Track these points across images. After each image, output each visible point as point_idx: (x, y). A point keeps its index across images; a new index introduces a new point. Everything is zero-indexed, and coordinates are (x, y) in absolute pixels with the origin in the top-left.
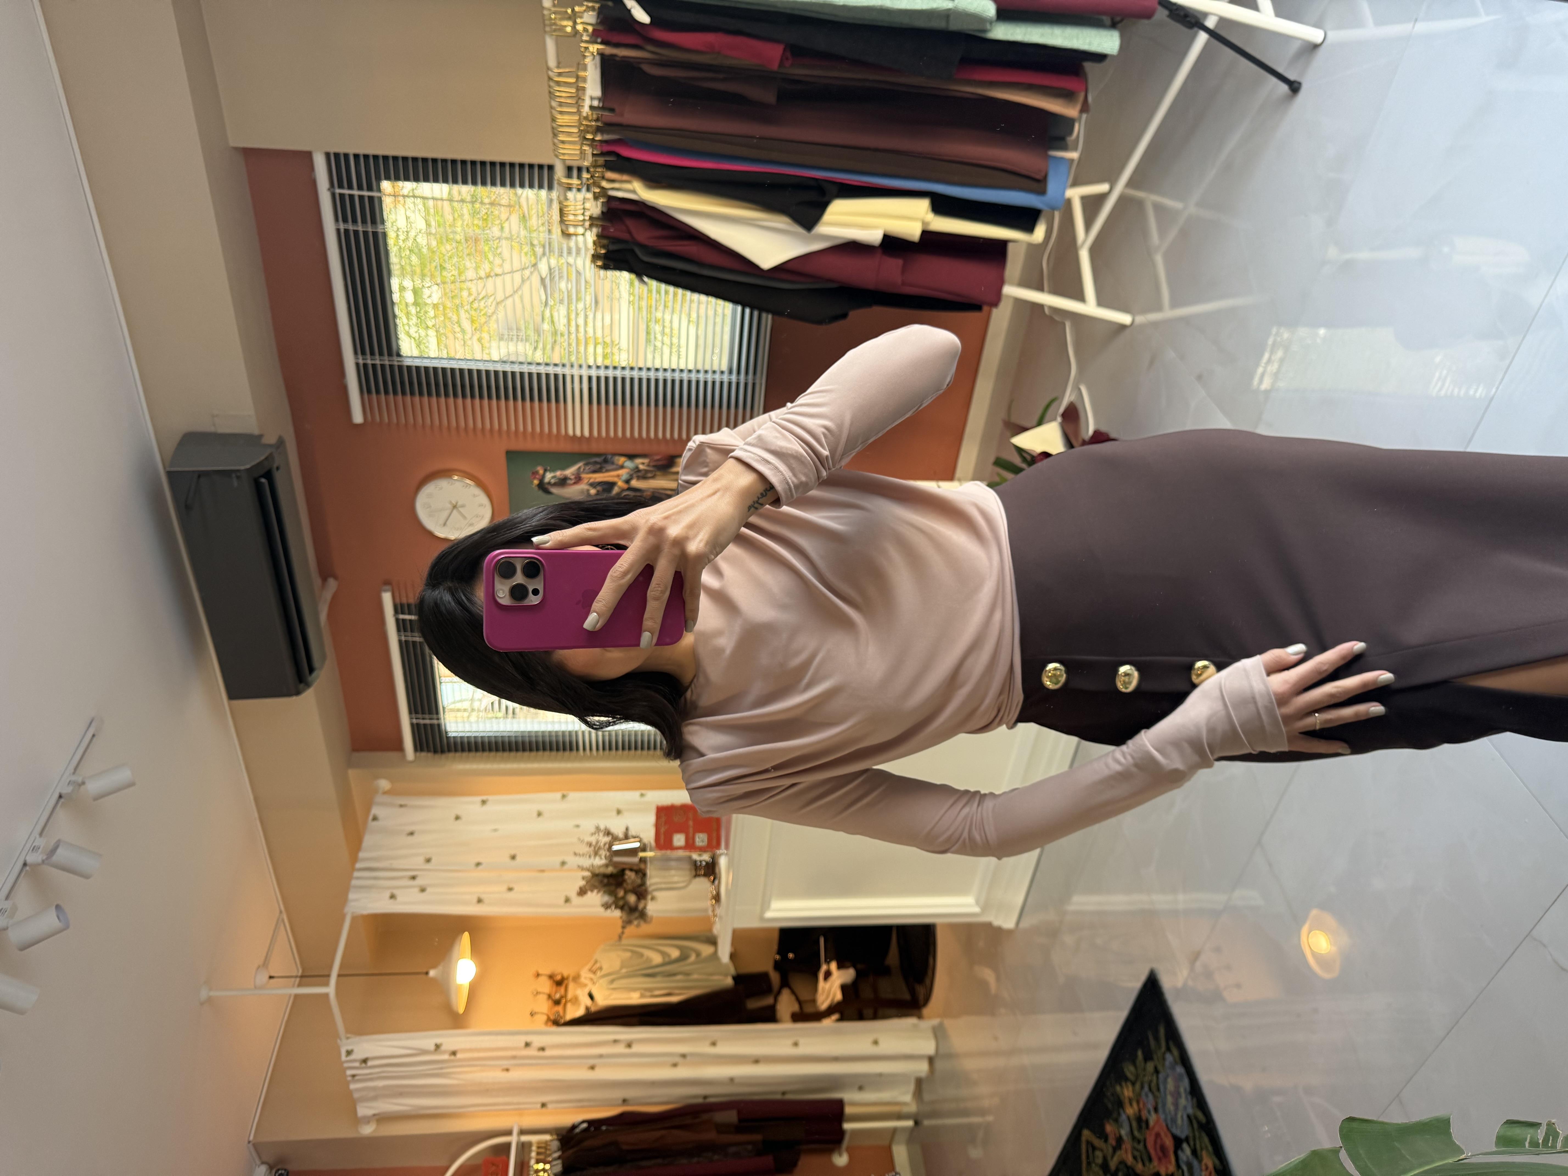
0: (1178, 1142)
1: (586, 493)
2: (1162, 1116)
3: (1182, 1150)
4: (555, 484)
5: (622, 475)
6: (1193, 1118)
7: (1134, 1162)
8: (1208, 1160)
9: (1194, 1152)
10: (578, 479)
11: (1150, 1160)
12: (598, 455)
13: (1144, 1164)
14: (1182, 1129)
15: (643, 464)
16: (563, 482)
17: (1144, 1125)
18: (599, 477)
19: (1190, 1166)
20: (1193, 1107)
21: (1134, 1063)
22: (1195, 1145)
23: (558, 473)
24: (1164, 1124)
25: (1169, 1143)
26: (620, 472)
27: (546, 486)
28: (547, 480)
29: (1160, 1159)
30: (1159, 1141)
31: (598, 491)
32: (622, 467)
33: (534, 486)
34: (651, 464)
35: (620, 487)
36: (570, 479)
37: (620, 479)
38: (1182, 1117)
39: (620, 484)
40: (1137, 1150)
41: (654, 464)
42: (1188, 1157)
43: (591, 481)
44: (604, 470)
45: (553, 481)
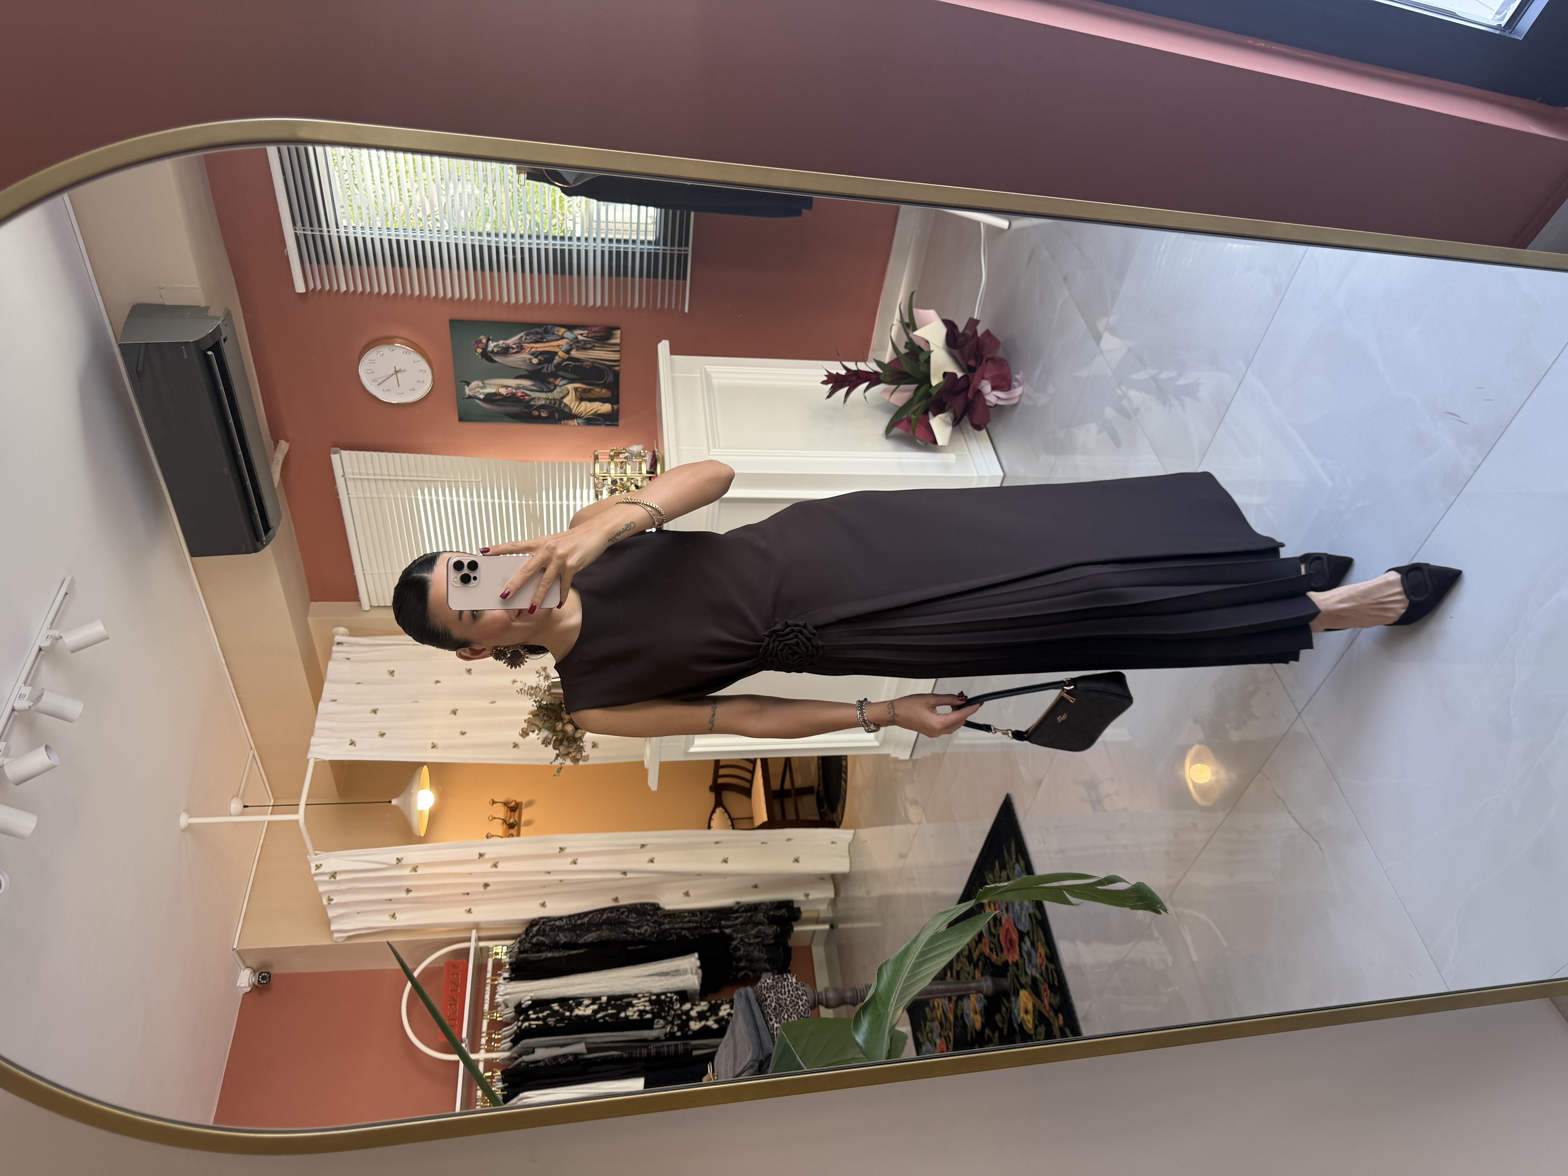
0: (1021, 935)
1: (528, 361)
2: (1011, 915)
3: (1024, 942)
4: (498, 353)
5: (562, 346)
6: (1032, 916)
7: (991, 953)
8: (1042, 950)
9: (1033, 944)
10: (520, 349)
11: (1002, 951)
12: (540, 325)
13: (997, 955)
14: (1025, 925)
15: (582, 335)
16: (505, 351)
17: (998, 924)
18: (540, 347)
19: (1029, 955)
20: (1033, 908)
21: (993, 874)
22: (1033, 937)
23: (501, 342)
24: (1013, 922)
25: (1015, 936)
26: (560, 342)
27: (489, 354)
28: (490, 349)
29: (1008, 950)
30: (1008, 936)
31: (540, 360)
32: (562, 338)
33: (477, 354)
34: (590, 335)
35: (560, 357)
36: (513, 348)
37: (560, 349)
38: (1025, 915)
39: (561, 353)
40: (993, 943)
41: (593, 335)
42: (1028, 948)
43: (533, 350)
44: (545, 340)
45: (495, 350)
